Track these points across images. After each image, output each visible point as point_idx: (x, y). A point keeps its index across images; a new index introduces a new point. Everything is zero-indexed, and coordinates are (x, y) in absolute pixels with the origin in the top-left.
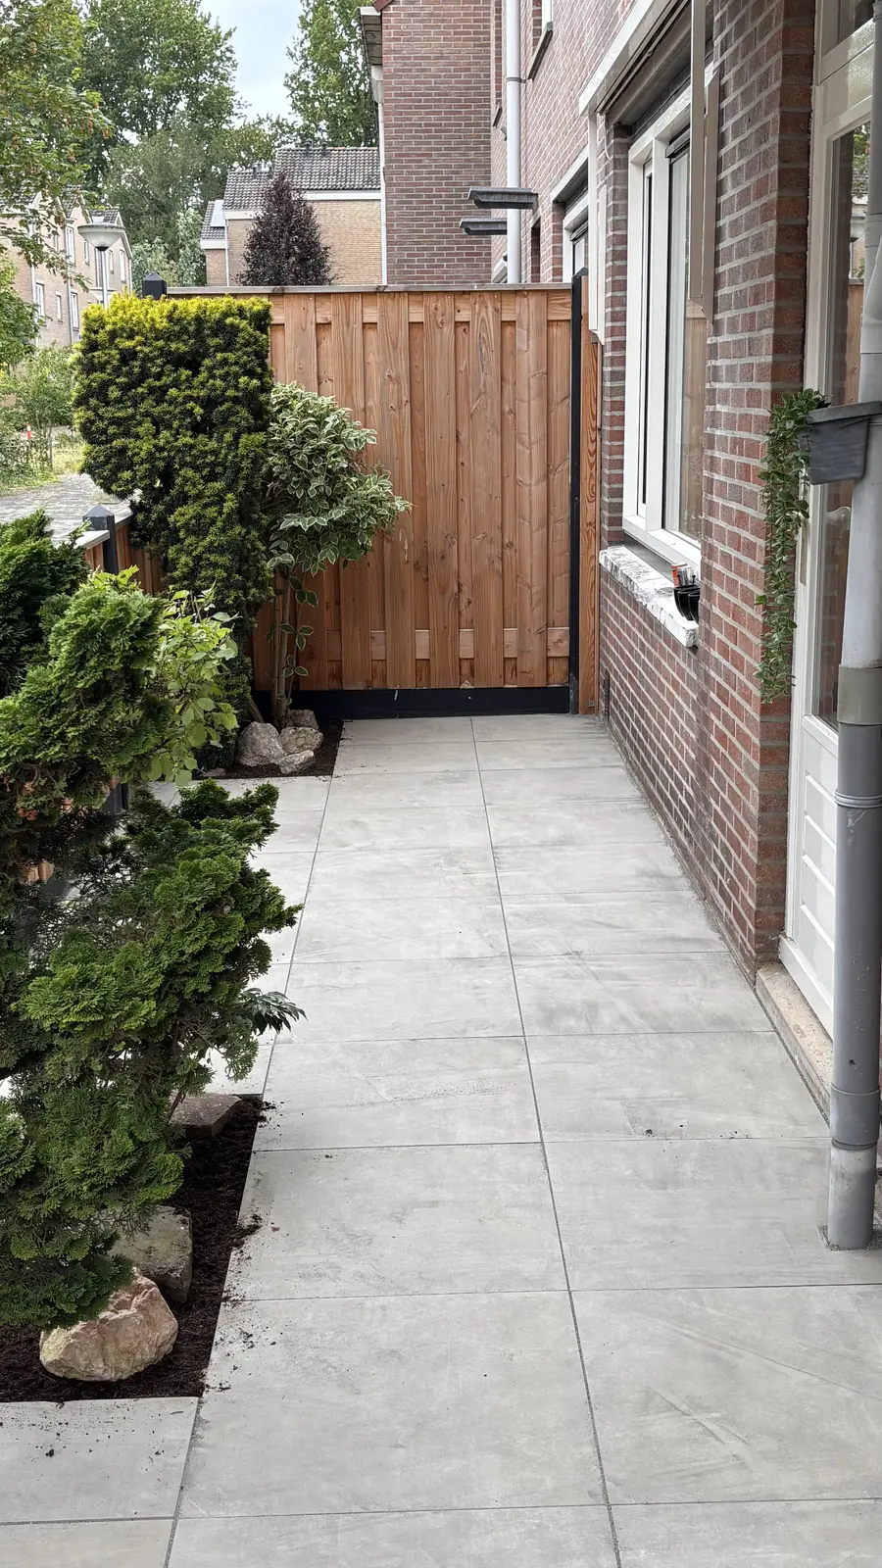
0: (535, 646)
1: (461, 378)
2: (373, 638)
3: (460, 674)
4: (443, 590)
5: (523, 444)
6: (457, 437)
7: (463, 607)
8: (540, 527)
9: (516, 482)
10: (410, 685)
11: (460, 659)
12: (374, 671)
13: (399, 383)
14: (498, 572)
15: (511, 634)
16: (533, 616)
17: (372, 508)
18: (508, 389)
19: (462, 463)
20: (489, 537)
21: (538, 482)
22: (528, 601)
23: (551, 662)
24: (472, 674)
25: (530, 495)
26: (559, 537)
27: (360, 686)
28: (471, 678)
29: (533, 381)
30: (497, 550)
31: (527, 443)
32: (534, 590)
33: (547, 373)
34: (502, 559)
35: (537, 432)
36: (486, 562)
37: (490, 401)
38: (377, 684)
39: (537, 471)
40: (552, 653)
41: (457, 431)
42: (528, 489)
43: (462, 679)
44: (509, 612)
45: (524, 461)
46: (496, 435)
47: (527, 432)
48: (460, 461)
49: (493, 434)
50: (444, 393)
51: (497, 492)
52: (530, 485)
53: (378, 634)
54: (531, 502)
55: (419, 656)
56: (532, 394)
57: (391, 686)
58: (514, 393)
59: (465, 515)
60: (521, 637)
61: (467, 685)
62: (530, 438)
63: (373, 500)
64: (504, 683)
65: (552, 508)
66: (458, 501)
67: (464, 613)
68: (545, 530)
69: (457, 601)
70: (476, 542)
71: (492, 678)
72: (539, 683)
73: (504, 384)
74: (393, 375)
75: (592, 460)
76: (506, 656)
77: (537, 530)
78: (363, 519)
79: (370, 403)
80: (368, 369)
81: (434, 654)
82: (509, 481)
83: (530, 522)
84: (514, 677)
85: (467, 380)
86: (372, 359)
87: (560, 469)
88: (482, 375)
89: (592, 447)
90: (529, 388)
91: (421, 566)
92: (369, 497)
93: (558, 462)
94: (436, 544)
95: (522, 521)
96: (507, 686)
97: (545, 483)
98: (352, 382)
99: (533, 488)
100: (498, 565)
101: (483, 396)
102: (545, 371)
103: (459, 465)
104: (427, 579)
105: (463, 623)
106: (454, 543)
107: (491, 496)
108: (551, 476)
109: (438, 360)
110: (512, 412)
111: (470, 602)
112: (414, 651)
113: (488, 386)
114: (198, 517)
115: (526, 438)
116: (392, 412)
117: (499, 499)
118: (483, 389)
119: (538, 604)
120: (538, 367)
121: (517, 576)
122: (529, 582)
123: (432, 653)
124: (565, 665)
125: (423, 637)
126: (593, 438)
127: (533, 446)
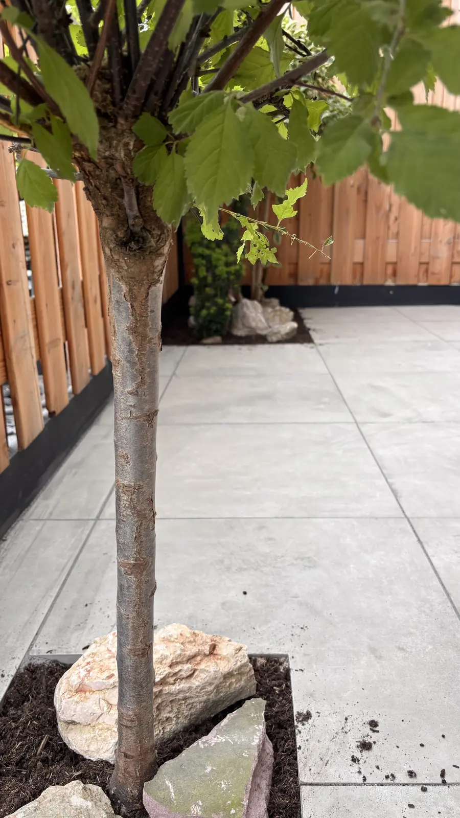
3: (386, 274)
4: (378, 209)
7: (391, 222)
10: (348, 280)
11: (386, 262)
12: (322, 271)
15: (426, 241)
16: (444, 231)
23: (454, 266)
24: (395, 274)
27: (311, 282)
28: (393, 277)
38: (323, 282)
40: (456, 260)
43: (388, 276)
44: (426, 227)
57: (333, 283)
61: (390, 283)
64: (418, 282)
67: (391, 227)
69: (388, 219)
71: (411, 277)
72: (444, 282)
76: (421, 261)
81: (367, 258)
84: (426, 276)
91: (363, 190)
96: (420, 284)
104: (366, 201)
105: (390, 236)
111: (397, 219)
112: (352, 257)
123: (365, 257)
125: (359, 246)
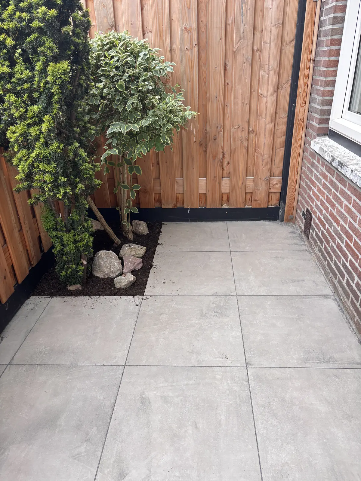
0: (262, 187)
1: (229, 28)
2: (177, 182)
3: (222, 200)
4: (214, 157)
5: (264, 71)
6: (225, 67)
7: (225, 166)
8: (271, 122)
9: (259, 95)
10: (196, 206)
11: (222, 193)
12: (178, 198)
13: (191, 32)
14: (245, 147)
15: (250, 179)
16: (263, 171)
17: (170, 118)
18: (258, 35)
19: (228, 84)
20: (241, 127)
21: (271, 95)
22: (261, 163)
23: (271, 195)
24: (228, 200)
25: (266, 102)
26: (280, 127)
27: (170, 207)
28: (227, 202)
29: (273, 29)
30: (244, 135)
31: (267, 71)
32: (265, 157)
33: (283, 24)
34: (248, 140)
35: (274, 62)
36: (239, 141)
37: (246, 44)
38: (179, 205)
39: (272, 88)
40: (272, 190)
41: (225, 63)
42: (266, 98)
43: (224, 202)
44: (250, 168)
45: (264, 82)
46: (248, 65)
47: (267, 64)
48: (227, 82)
49: (247, 64)
50: (219, 38)
51: (247, 101)
52: (267, 97)
53: (180, 180)
54: (266, 108)
55: (201, 191)
56: (273, 38)
57: (186, 206)
58: (261, 37)
59: (228, 115)
60: (255, 181)
61: (225, 206)
62: (269, 67)
63: (171, 112)
64: (245, 205)
65: (278, 111)
66: (225, 106)
67: (225, 169)
68: (273, 124)
69: (222, 163)
70: (234, 130)
71: (238, 203)
72: (264, 206)
73: (255, 32)
74: (188, 26)
75: (306, 80)
76: (246, 192)
77: (269, 123)
78: (164, 125)
79: (174, 46)
80: (173, 23)
81: (209, 191)
82: (255, 94)
83: (265, 119)
84: (250, 202)
85: (233, 30)
86: (175, 17)
87: (285, 86)
88: (242, 25)
89: (306, 73)
90: (271, 34)
91: (203, 144)
92: (168, 109)
93: (284, 82)
94: (211, 132)
95: (261, 118)
96: (247, 207)
97: (275, 95)
98: (163, 32)
99: (269, 99)
100: (245, 143)
101: (242, 40)
102: (281, 22)
103: (226, 84)
104: (206, 151)
105: (224, 175)
106: (221, 131)
107: (243, 103)
108: (279, 91)
109: (215, 16)
110: (259, 50)
111: (229, 163)
112: (198, 188)
113: (245, 33)
114: (25, 135)
115: (266, 67)
116: (187, 52)
117: (248, 106)
118: (242, 35)
119: (266, 165)
120: (278, 19)
121: (256, 149)
122: (262, 152)
123: (207, 190)
124: (278, 197)
125: (203, 182)
126: (308, 66)
127: (271, 72)
